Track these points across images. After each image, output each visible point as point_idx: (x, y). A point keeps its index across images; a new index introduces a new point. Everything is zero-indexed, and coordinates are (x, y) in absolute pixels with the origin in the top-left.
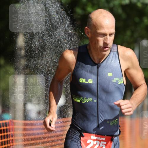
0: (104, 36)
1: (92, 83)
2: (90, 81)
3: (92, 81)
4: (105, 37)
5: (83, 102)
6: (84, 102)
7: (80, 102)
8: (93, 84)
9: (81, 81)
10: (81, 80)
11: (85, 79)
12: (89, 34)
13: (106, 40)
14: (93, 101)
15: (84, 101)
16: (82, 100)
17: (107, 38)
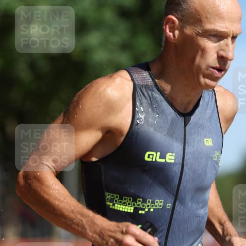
0: (220, 41)
1: (172, 161)
2: (170, 158)
3: (173, 158)
4: (222, 42)
5: (140, 212)
6: (143, 212)
7: (132, 211)
8: (174, 164)
9: (148, 157)
10: (149, 155)
11: (159, 153)
12: (177, 32)
13: (223, 50)
14: (164, 206)
15: (143, 209)
16: (141, 206)
17: (227, 45)
